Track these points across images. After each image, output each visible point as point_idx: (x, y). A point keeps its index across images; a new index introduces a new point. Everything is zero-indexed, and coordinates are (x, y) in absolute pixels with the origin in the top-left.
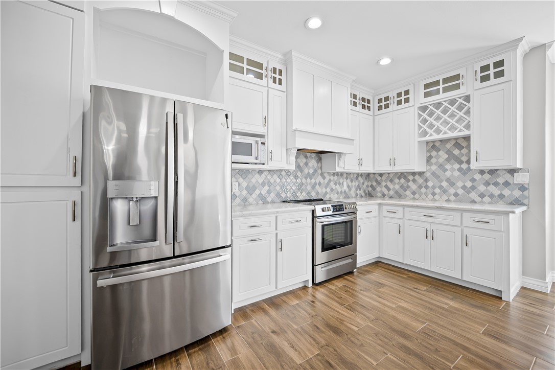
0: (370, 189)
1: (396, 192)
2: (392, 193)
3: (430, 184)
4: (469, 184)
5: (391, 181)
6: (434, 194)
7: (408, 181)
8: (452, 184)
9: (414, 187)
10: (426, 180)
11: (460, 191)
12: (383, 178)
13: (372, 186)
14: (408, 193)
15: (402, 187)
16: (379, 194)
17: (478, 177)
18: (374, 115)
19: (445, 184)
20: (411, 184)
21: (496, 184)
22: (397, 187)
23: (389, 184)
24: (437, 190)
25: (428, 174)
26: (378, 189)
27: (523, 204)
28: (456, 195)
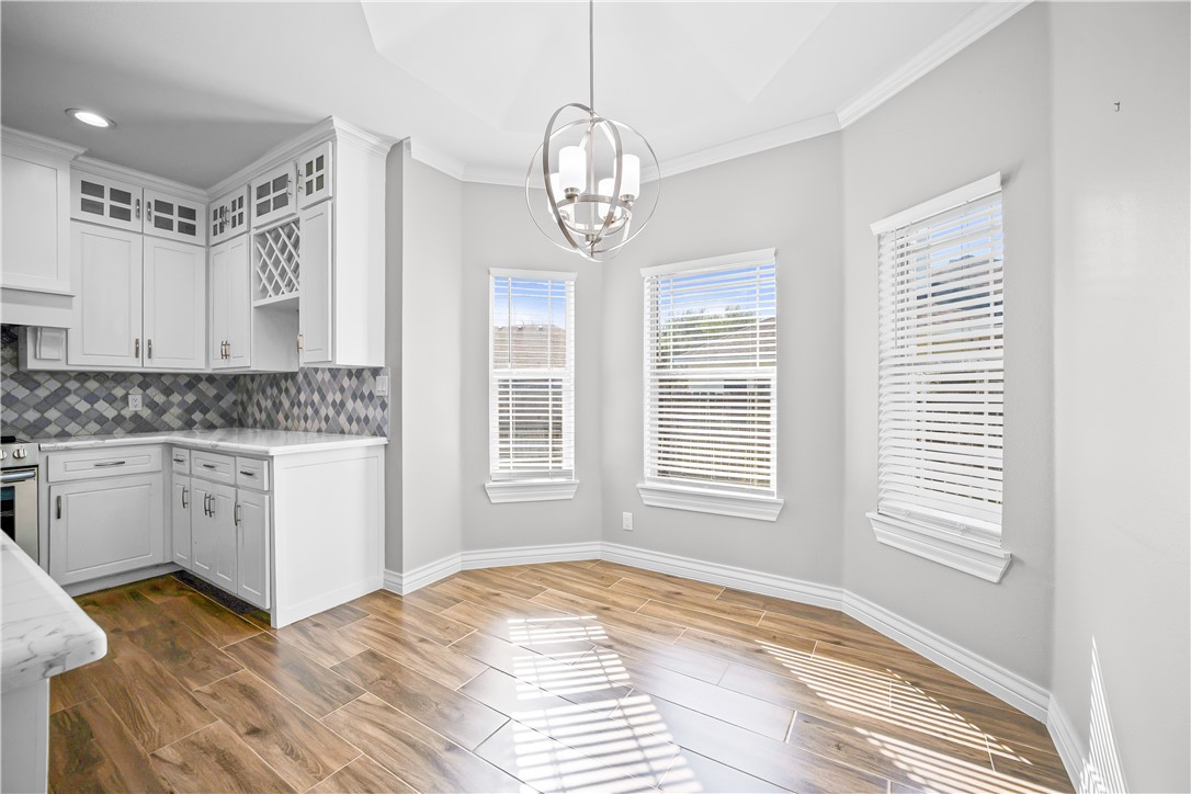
0: (240, 409)
1: (269, 416)
2: (264, 416)
3: (302, 397)
4: (338, 398)
5: (264, 392)
6: (306, 418)
7: (280, 391)
8: (323, 398)
9: (286, 404)
10: (299, 391)
11: (331, 412)
12: (255, 385)
13: (242, 403)
14: (281, 416)
15: (274, 403)
16: (250, 421)
17: (346, 382)
18: (208, 246)
19: (316, 397)
20: (284, 398)
21: (362, 397)
22: (269, 404)
23: (260, 397)
24: (310, 411)
25: (300, 378)
26: (249, 409)
27: (383, 435)
28: (327, 418)
